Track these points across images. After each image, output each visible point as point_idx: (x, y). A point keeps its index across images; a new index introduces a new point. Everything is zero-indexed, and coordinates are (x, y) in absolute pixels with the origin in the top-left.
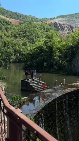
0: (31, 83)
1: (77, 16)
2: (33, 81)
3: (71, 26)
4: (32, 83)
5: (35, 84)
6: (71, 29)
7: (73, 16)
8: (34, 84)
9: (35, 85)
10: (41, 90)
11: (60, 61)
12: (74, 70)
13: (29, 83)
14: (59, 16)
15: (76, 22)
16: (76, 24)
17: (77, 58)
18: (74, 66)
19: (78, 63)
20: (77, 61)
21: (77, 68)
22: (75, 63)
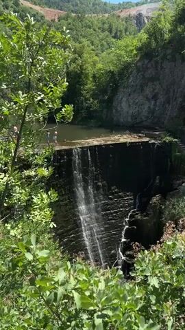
12: (115, 119)
17: (120, 95)
18: (116, 110)
19: (122, 105)
20: (121, 101)
21: (121, 114)
22: (118, 105)
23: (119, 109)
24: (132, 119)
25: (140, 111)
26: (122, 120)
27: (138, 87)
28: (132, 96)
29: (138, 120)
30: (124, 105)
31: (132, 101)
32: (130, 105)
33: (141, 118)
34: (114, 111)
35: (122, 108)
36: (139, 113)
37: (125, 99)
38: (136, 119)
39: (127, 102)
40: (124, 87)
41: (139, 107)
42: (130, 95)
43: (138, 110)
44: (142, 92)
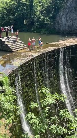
2: (9, 39)
4: (7, 41)
5: (11, 42)
11: (42, 17)
12: (57, 29)
13: (4, 42)
17: (61, 14)
18: (58, 23)
19: (62, 20)
20: (61, 17)
21: (61, 26)
22: (59, 20)
23: (60, 22)
24: (68, 28)
25: (74, 23)
26: (61, 29)
27: (73, 9)
28: (68, 15)
30: (63, 20)
31: (69, 17)
32: (67, 20)
33: (74, 28)
34: (56, 23)
35: (62, 22)
36: (73, 25)
37: (64, 16)
38: (71, 28)
39: (65, 18)
40: (64, 9)
41: (73, 21)
42: (67, 14)
43: (72, 23)
44: (75, 12)
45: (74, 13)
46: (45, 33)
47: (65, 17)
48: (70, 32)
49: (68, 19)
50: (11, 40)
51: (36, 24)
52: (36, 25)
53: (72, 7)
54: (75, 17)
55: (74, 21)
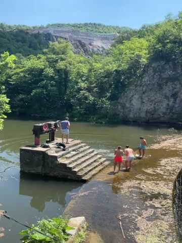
0: (61, 157)
1: (89, 28)
3: (80, 41)
4: (63, 155)
5: (72, 156)
6: (80, 47)
7: (82, 27)
8: (70, 158)
9: (73, 161)
10: (94, 172)
13: (56, 158)
14: (52, 25)
15: (89, 37)
16: (90, 39)
17: (130, 93)
18: (124, 106)
19: (133, 102)
20: (130, 98)
21: (130, 111)
22: (126, 101)
23: (128, 105)
24: (146, 115)
25: (157, 108)
26: (131, 116)
27: (156, 86)
28: (146, 94)
29: (155, 116)
30: (135, 102)
31: (147, 99)
32: (142, 102)
33: (159, 115)
35: (132, 105)
36: (155, 110)
37: (136, 97)
38: (153, 115)
39: (140, 99)
40: (136, 86)
41: (155, 104)
42: (144, 93)
43: (154, 107)
44: (159, 91)
45: (157, 92)
46: (102, 123)
47: (138, 99)
48: (150, 121)
49: (144, 101)
50: (70, 149)
51: (78, 107)
52: (77, 109)
53: (154, 85)
54: (160, 98)
55: (157, 104)
